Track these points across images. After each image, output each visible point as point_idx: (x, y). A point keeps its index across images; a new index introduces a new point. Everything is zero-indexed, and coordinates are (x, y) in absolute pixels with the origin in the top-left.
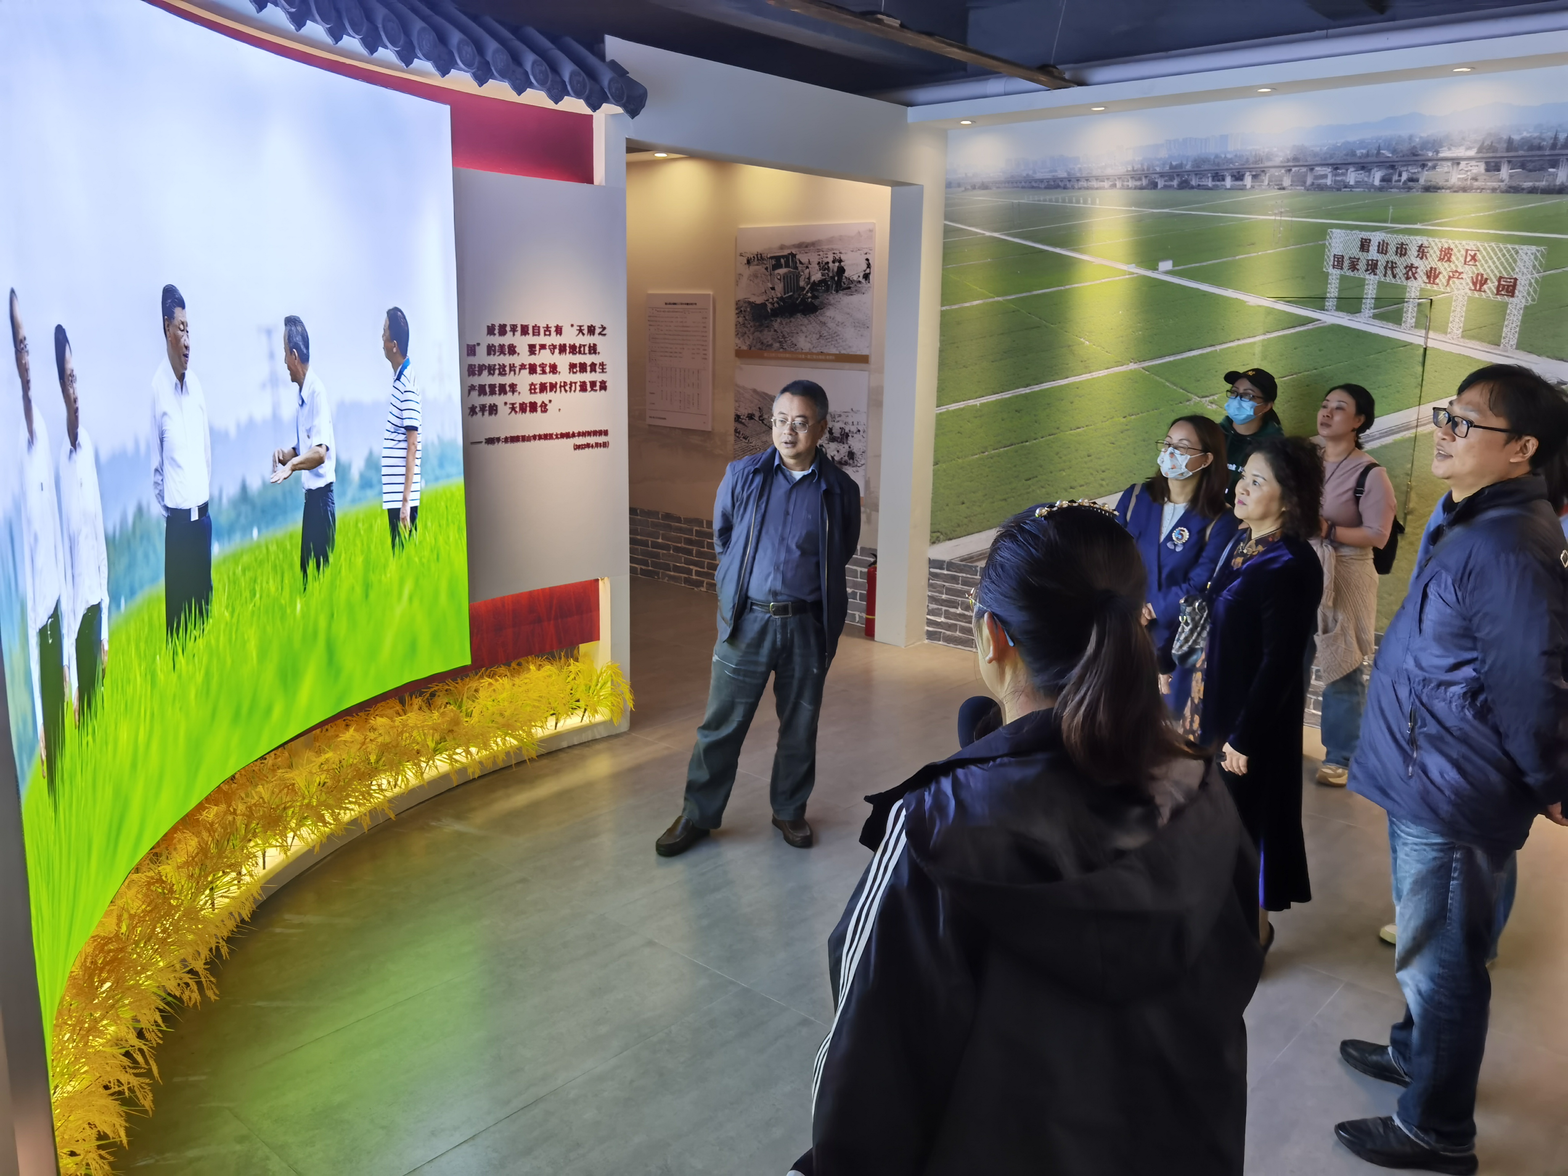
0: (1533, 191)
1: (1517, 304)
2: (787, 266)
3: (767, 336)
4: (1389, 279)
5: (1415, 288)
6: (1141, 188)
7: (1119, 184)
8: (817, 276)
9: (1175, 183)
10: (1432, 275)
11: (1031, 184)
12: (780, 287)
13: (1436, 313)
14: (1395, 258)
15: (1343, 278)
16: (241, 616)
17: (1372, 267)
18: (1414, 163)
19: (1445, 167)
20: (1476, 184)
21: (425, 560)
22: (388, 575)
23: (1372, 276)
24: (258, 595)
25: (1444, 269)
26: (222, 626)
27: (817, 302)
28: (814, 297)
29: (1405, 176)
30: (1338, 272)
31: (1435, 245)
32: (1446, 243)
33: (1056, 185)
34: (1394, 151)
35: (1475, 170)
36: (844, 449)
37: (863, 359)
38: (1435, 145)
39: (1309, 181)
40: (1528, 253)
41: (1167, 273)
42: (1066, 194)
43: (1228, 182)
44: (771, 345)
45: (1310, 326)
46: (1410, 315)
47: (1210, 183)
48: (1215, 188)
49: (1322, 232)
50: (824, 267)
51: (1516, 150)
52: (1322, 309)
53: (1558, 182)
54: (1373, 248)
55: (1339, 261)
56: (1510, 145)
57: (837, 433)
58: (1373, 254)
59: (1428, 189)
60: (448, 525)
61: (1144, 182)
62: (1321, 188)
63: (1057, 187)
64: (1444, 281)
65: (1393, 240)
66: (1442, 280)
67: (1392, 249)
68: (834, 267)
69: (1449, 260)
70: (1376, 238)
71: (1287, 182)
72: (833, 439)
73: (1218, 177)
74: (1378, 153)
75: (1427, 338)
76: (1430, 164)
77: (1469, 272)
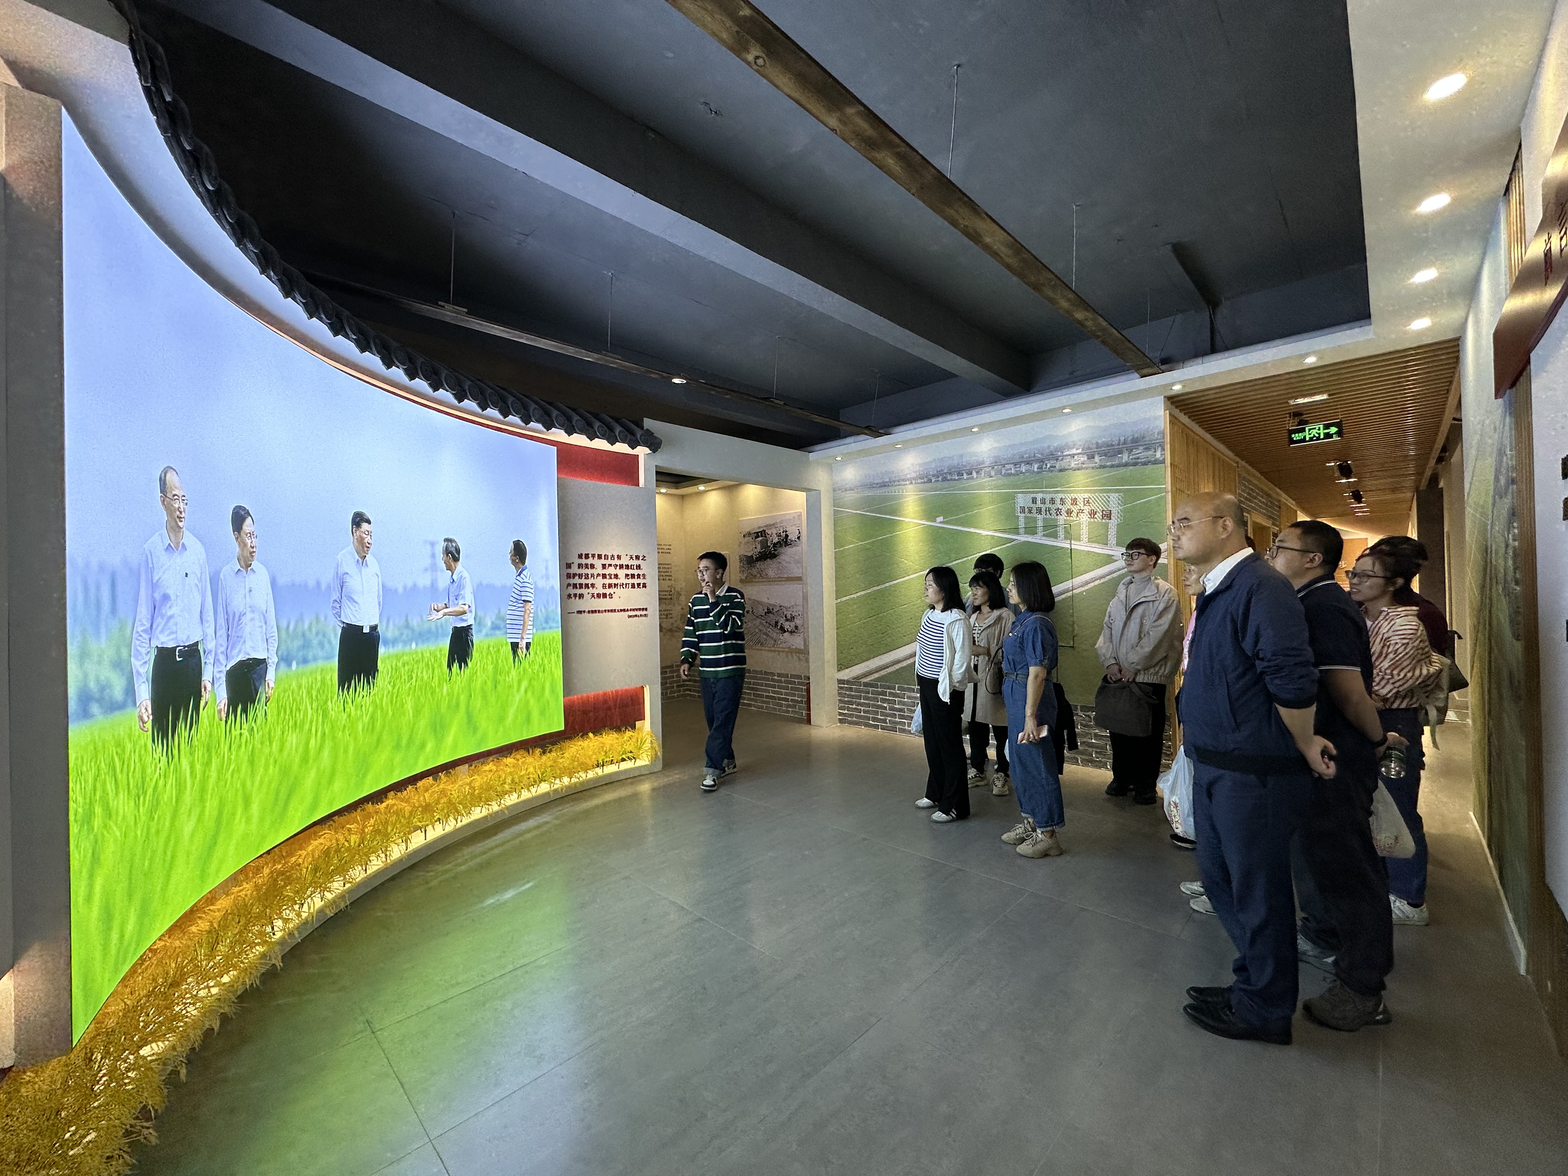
0: (1112, 466)
1: (1113, 522)
2: (762, 536)
3: (754, 571)
4: (1048, 516)
5: (1062, 519)
6: (924, 483)
7: (914, 482)
8: (776, 540)
9: (940, 479)
10: (1069, 512)
11: (871, 486)
12: (759, 547)
13: (1073, 532)
14: (1051, 506)
15: (1026, 518)
16: (400, 690)
17: (1039, 511)
18: (1053, 459)
19: (1068, 459)
20: (1084, 466)
21: (535, 671)
22: (511, 677)
23: (1040, 516)
24: (414, 679)
25: (1075, 509)
26: (385, 693)
27: (776, 553)
28: (775, 550)
29: (1048, 466)
30: (1023, 515)
31: (1068, 497)
32: (1073, 496)
33: (884, 485)
34: (1042, 454)
35: (1082, 459)
36: (793, 624)
37: (799, 579)
38: (1061, 449)
39: (1003, 472)
40: (1114, 497)
41: (941, 523)
42: (889, 489)
43: (965, 476)
44: (756, 576)
45: (1013, 543)
46: (1061, 534)
47: (957, 478)
48: (959, 479)
49: (1011, 498)
50: (779, 535)
51: (1101, 448)
52: (1018, 534)
53: (1124, 461)
54: (1039, 502)
55: (1023, 510)
56: (1098, 446)
57: (789, 617)
58: (1039, 504)
59: (1061, 471)
60: (550, 653)
61: (926, 480)
62: (1010, 475)
63: (885, 486)
64: (1075, 515)
65: (1048, 497)
66: (1074, 514)
67: (1047, 502)
68: (784, 535)
69: (1076, 504)
70: (1039, 496)
71: (993, 473)
72: (787, 620)
73: (960, 474)
74: (1034, 456)
75: (1071, 544)
76: (1060, 458)
77: (1087, 509)
